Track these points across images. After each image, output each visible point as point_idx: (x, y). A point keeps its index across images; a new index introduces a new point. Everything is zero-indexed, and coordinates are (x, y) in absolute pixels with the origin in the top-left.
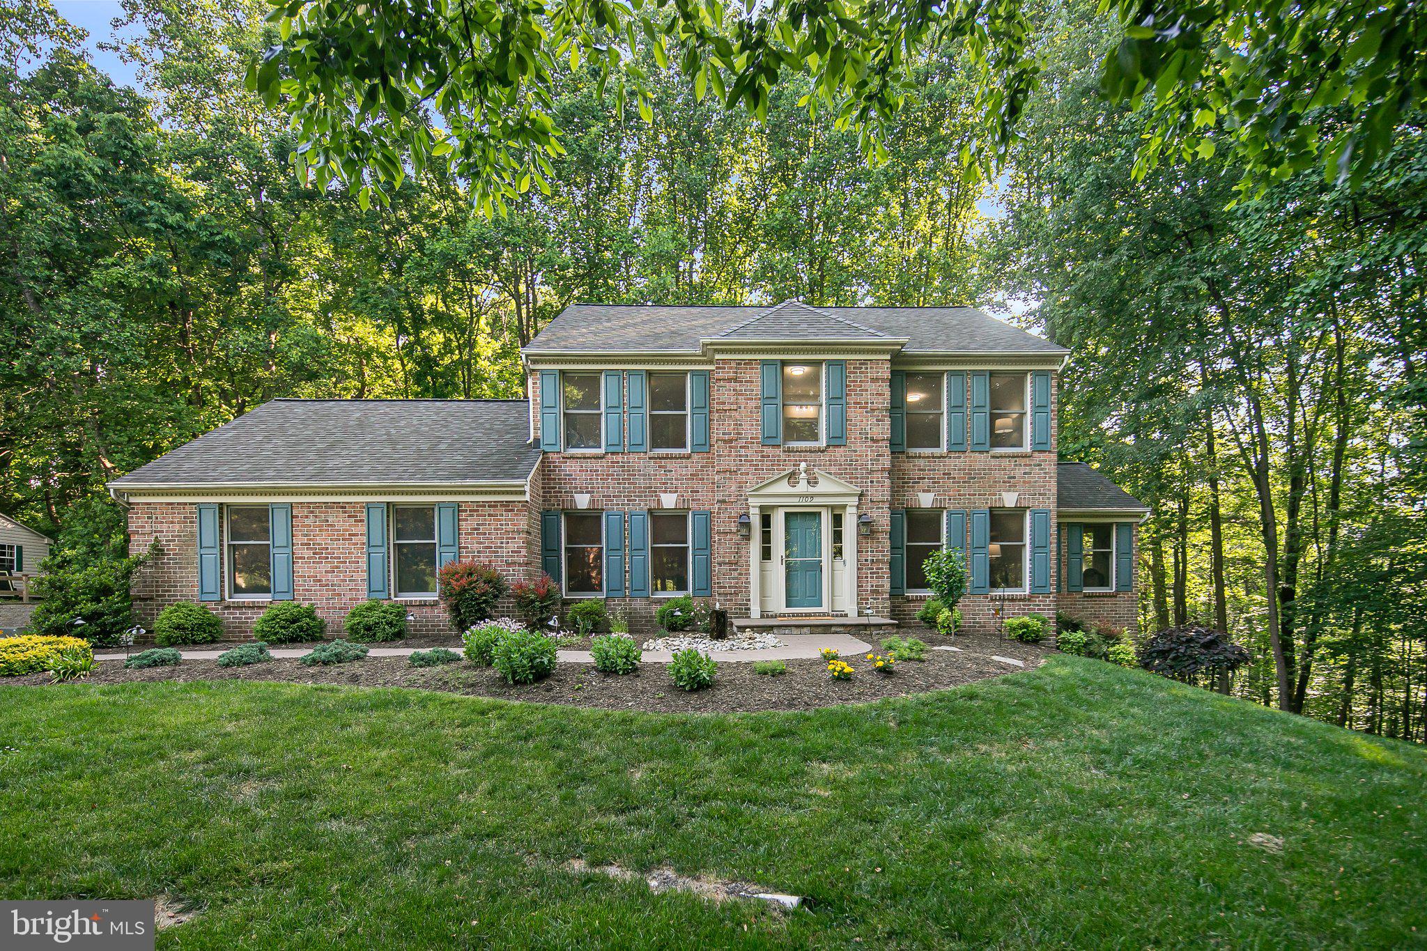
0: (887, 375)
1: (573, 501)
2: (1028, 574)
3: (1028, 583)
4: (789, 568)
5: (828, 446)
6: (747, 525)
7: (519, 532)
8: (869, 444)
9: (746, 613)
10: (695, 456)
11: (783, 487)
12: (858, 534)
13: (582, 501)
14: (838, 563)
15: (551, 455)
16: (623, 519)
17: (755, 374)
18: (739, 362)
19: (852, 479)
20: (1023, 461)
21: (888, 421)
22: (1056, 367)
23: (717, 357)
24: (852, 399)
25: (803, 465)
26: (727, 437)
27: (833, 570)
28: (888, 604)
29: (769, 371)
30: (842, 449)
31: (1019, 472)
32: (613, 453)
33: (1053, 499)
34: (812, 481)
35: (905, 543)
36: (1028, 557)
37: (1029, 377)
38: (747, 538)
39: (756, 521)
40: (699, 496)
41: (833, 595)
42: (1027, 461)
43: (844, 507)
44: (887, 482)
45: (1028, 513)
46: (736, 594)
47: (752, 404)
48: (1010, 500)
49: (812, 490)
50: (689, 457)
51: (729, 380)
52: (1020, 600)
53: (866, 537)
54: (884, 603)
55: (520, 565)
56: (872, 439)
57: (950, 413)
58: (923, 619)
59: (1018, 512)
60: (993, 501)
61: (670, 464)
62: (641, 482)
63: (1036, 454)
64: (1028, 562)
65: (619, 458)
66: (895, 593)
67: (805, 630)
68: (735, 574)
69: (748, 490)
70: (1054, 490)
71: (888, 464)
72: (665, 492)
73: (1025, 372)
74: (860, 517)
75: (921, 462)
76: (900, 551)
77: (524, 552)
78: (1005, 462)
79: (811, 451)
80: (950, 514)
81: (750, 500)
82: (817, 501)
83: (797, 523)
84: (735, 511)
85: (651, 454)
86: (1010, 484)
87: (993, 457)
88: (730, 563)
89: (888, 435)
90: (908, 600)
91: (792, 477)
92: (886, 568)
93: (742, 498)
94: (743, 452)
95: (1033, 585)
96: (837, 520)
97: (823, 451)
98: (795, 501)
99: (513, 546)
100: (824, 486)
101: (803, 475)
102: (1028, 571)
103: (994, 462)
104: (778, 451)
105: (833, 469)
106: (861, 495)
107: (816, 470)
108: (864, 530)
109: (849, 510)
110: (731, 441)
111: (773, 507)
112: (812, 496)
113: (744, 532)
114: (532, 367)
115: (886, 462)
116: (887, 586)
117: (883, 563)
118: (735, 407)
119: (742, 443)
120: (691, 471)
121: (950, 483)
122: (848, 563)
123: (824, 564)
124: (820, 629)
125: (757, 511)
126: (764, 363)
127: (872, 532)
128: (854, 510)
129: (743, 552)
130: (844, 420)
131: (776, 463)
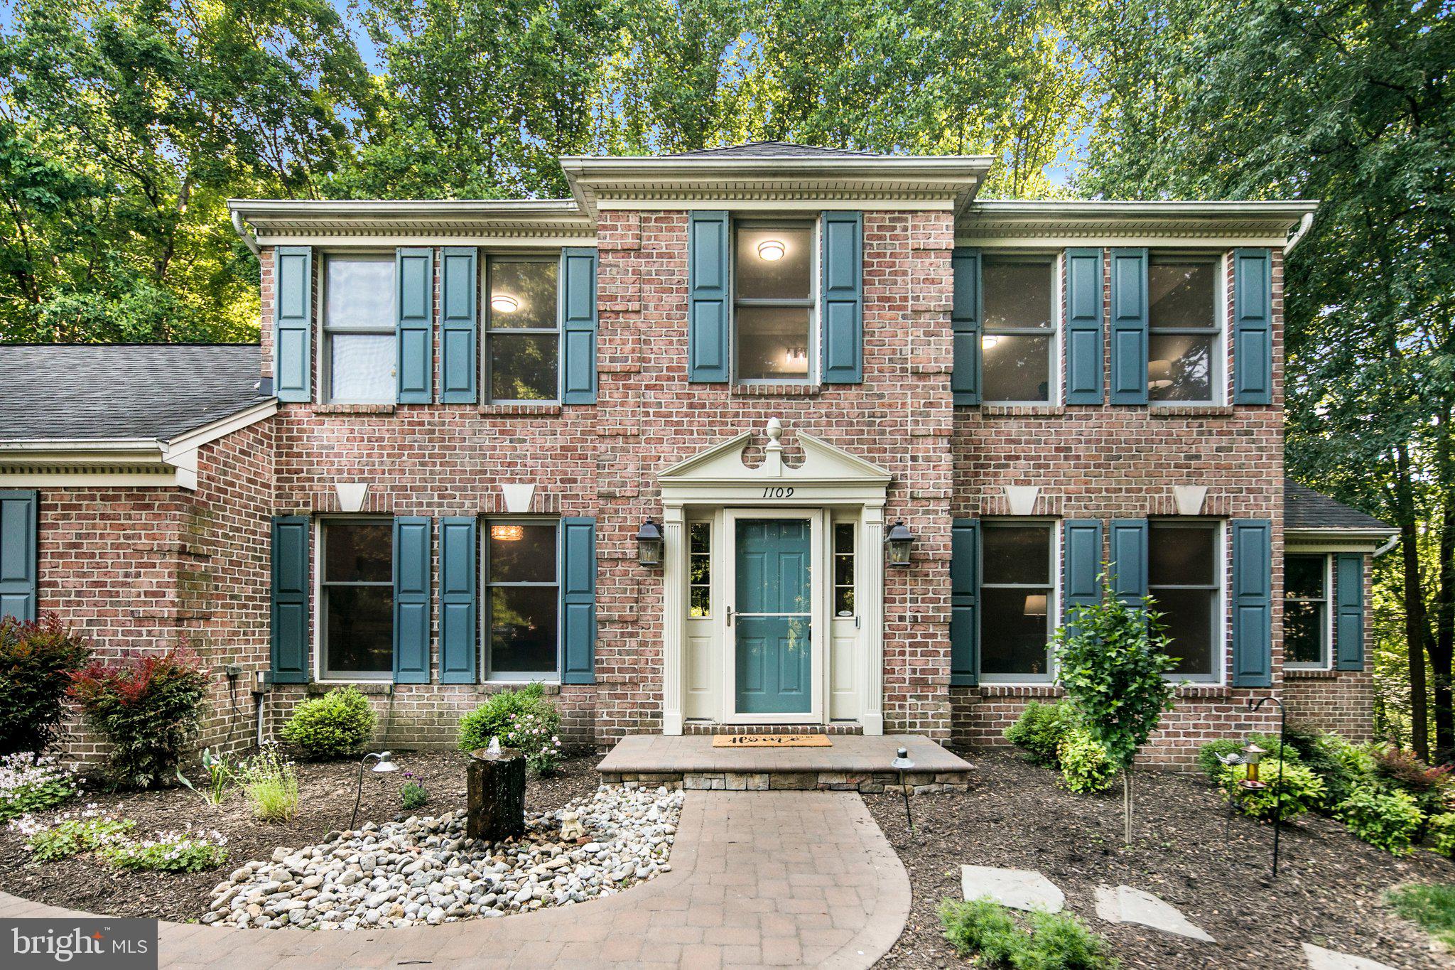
0: (948, 241)
1: (333, 496)
2: (1223, 648)
3: (1223, 665)
4: (744, 633)
5: (825, 385)
6: (658, 545)
7: (163, 552)
8: (910, 380)
9: (649, 723)
10: (570, 413)
11: (732, 468)
12: (886, 565)
13: (351, 498)
14: (845, 622)
15: (293, 409)
16: (433, 533)
17: (676, 240)
18: (645, 217)
19: (874, 451)
20: (1215, 425)
21: (947, 336)
22: (1281, 242)
23: (602, 204)
24: (875, 290)
25: (773, 423)
26: (618, 367)
27: (833, 637)
28: (947, 707)
29: (708, 234)
30: (854, 391)
31: (1207, 447)
32: (412, 406)
33: (1277, 499)
34: (792, 457)
35: (981, 584)
36: (1223, 615)
37: (1225, 262)
38: (658, 569)
39: (675, 536)
40: (577, 489)
41: (833, 688)
42: (1224, 425)
43: (857, 509)
44: (947, 459)
45: (1223, 527)
46: (635, 684)
47: (672, 300)
48: (1189, 500)
49: (790, 474)
50: (558, 414)
51: (626, 251)
52: (1211, 699)
53: (901, 569)
54: (940, 710)
55: (163, 621)
56: (916, 373)
57: (1069, 330)
58: (1021, 743)
59: (1204, 527)
60: (1155, 503)
61: (520, 427)
62: (467, 463)
63: (1242, 412)
64: (1223, 624)
65: (425, 415)
66: (961, 683)
67: (758, 781)
68: (632, 644)
69: (660, 472)
70: (1278, 482)
71: (947, 423)
72: (512, 481)
73: (1217, 253)
74: (889, 529)
75: (1012, 427)
76: (969, 600)
77: (171, 594)
78: (1179, 427)
79: (789, 396)
80: (1069, 528)
81: (665, 493)
82: (800, 496)
83: (760, 543)
84: (634, 514)
85: (483, 408)
86: (1191, 470)
87: (1154, 416)
88: (623, 621)
89: (947, 363)
90: (985, 696)
91: (750, 448)
92: (942, 635)
93: (648, 489)
94: (651, 396)
95: (1234, 668)
96: (844, 537)
97: (814, 396)
98: (756, 496)
99: (147, 582)
100: (816, 466)
101: (774, 444)
102: (1223, 640)
103: (1156, 426)
104: (722, 396)
105: (835, 433)
106: (892, 485)
107: (800, 432)
108: (897, 556)
109: (866, 515)
110: (627, 374)
111: (713, 509)
112: (791, 486)
113: (648, 556)
114: (261, 241)
115: (944, 418)
116: (945, 674)
117: (937, 623)
118: (635, 306)
119: (648, 378)
120: (561, 441)
121: (1068, 467)
122: (864, 622)
123: (816, 626)
124: (792, 780)
125: (677, 515)
126: (699, 218)
127: (914, 561)
128: (877, 515)
129: (650, 598)
130: (860, 332)
131: (720, 419)
